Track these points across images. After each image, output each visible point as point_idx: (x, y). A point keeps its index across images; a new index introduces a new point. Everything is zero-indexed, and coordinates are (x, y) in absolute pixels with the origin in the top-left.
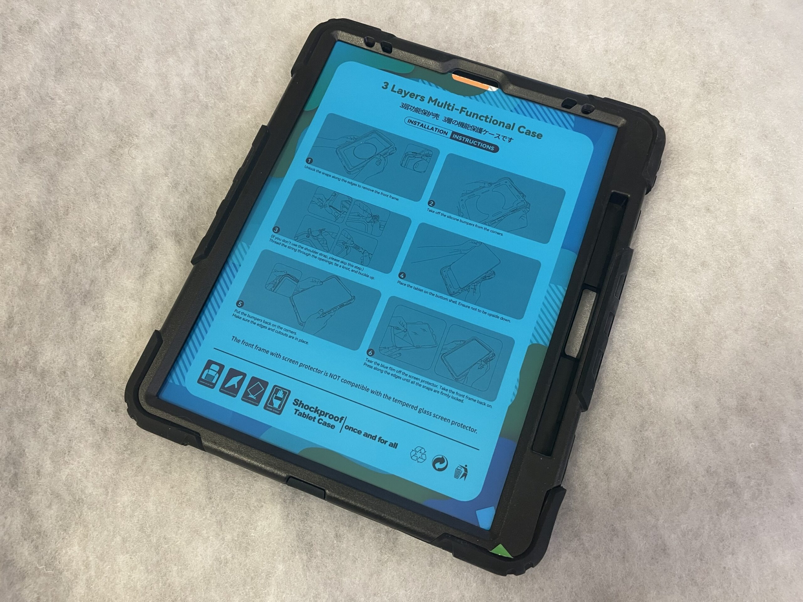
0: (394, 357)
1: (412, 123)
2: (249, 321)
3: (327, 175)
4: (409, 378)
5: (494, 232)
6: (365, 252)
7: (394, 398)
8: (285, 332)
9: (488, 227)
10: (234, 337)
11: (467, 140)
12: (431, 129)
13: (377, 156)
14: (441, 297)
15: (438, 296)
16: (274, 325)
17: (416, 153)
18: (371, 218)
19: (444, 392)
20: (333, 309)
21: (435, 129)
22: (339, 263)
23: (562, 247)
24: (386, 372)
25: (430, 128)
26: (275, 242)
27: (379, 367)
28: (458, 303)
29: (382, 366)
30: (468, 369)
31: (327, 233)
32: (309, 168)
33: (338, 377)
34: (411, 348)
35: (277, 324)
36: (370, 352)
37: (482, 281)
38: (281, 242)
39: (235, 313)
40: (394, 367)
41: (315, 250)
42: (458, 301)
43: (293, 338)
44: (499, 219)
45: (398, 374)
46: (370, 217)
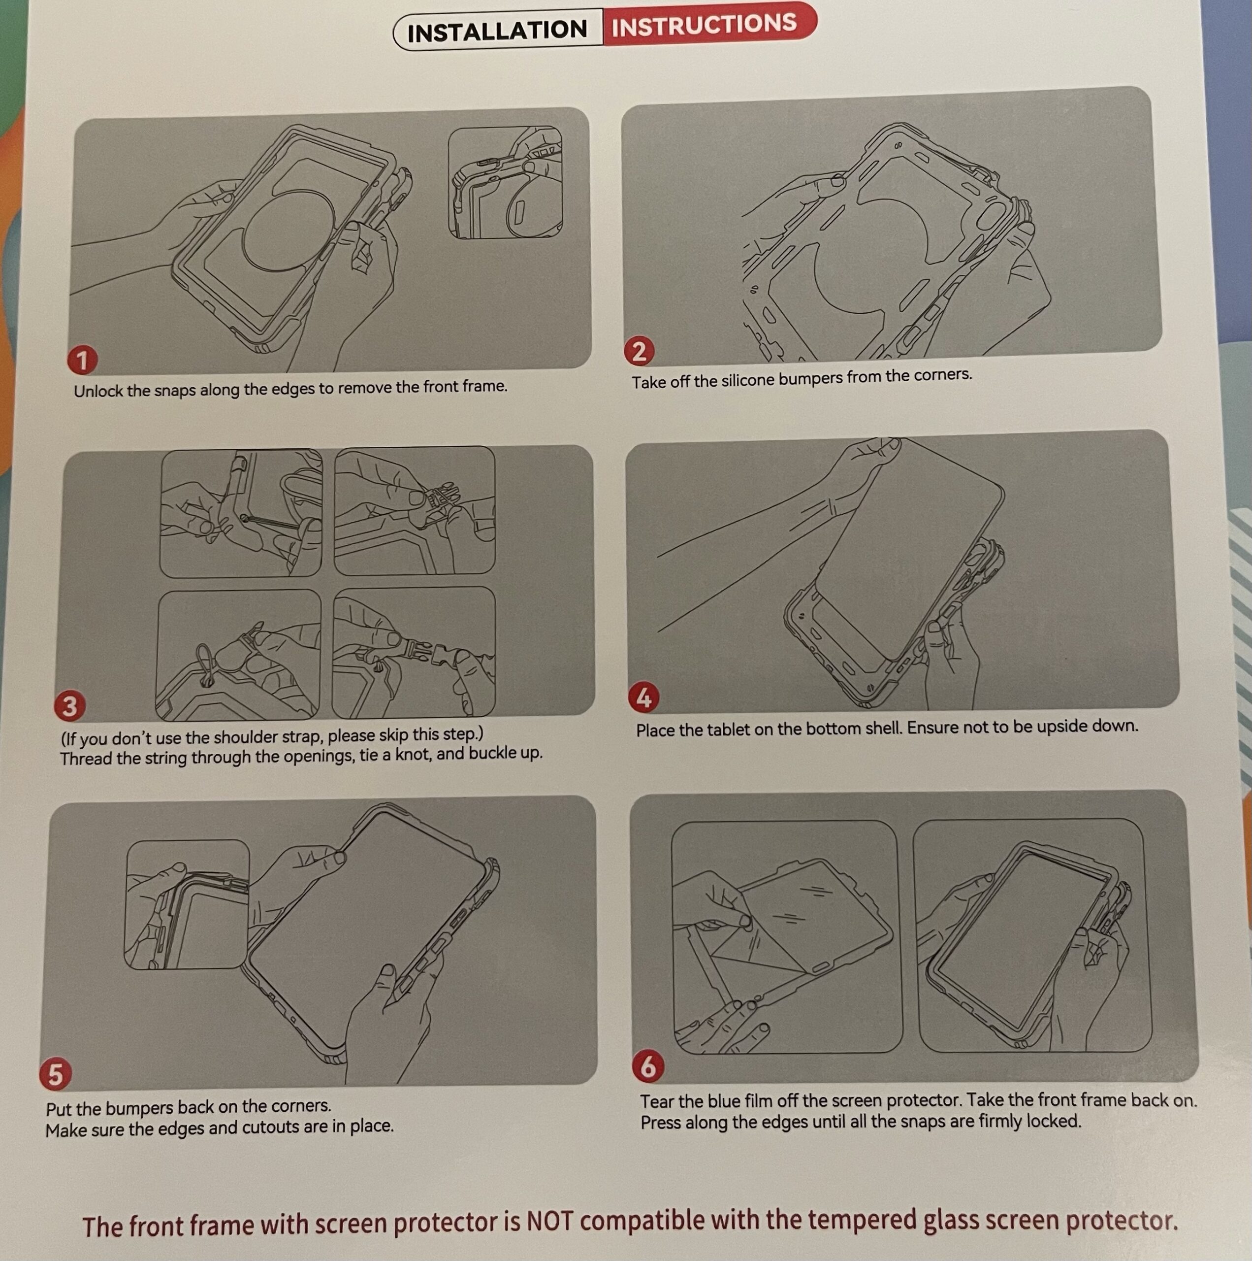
0: (744, 1047)
1: (429, 38)
2: (119, 1131)
3: (178, 392)
4: (838, 1111)
5: (932, 376)
6: (462, 655)
7: (812, 1215)
8: (280, 1119)
9: (901, 365)
10: (89, 1220)
11: (676, 25)
12: (514, 34)
13: (345, 234)
14: (830, 728)
15: (816, 730)
16: (226, 1108)
17: (497, 161)
18: (428, 506)
19: (992, 1111)
20: (428, 947)
21: (528, 30)
22: (378, 746)
23: (1221, 341)
24: (739, 1121)
25: (507, 31)
26: (89, 760)
27: (706, 1113)
28: (903, 727)
29: (716, 1102)
30: (1044, 988)
31: (275, 640)
32: (96, 392)
33: (563, 1217)
34: (799, 982)
35: (238, 1096)
36: (646, 1065)
37: (964, 598)
38: (110, 747)
39: (54, 1120)
40: (762, 1090)
41: (257, 727)
42: (903, 717)
43: (323, 1127)
44: (930, 315)
45: (789, 1113)
46: (422, 505)
